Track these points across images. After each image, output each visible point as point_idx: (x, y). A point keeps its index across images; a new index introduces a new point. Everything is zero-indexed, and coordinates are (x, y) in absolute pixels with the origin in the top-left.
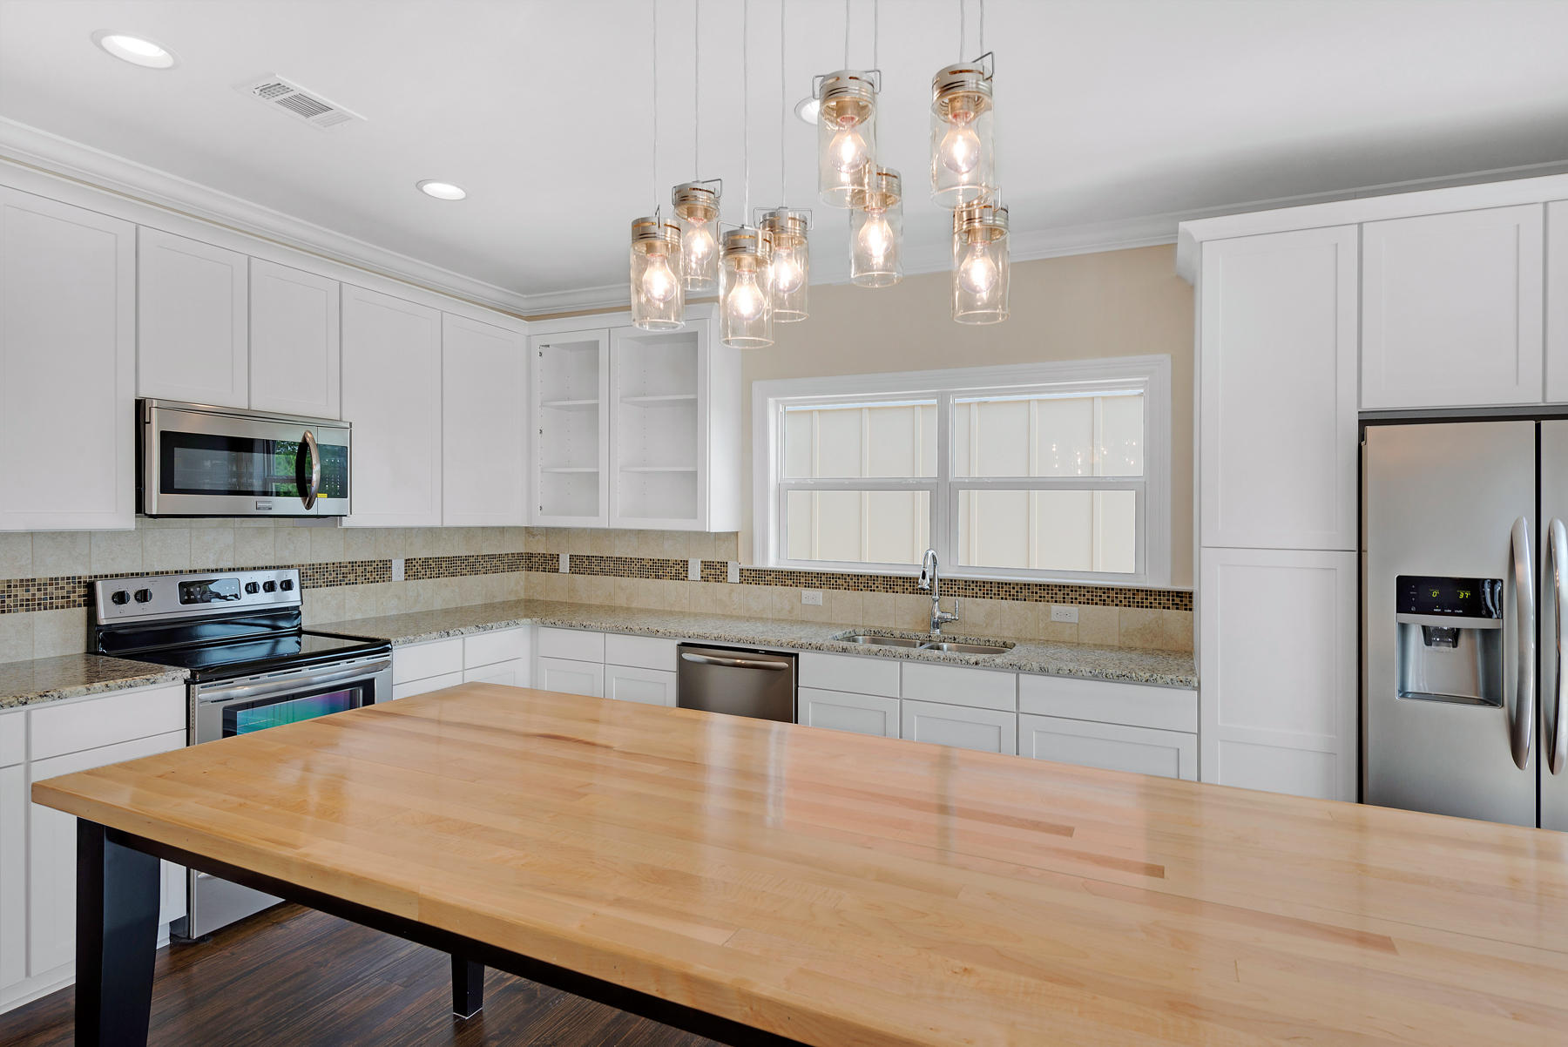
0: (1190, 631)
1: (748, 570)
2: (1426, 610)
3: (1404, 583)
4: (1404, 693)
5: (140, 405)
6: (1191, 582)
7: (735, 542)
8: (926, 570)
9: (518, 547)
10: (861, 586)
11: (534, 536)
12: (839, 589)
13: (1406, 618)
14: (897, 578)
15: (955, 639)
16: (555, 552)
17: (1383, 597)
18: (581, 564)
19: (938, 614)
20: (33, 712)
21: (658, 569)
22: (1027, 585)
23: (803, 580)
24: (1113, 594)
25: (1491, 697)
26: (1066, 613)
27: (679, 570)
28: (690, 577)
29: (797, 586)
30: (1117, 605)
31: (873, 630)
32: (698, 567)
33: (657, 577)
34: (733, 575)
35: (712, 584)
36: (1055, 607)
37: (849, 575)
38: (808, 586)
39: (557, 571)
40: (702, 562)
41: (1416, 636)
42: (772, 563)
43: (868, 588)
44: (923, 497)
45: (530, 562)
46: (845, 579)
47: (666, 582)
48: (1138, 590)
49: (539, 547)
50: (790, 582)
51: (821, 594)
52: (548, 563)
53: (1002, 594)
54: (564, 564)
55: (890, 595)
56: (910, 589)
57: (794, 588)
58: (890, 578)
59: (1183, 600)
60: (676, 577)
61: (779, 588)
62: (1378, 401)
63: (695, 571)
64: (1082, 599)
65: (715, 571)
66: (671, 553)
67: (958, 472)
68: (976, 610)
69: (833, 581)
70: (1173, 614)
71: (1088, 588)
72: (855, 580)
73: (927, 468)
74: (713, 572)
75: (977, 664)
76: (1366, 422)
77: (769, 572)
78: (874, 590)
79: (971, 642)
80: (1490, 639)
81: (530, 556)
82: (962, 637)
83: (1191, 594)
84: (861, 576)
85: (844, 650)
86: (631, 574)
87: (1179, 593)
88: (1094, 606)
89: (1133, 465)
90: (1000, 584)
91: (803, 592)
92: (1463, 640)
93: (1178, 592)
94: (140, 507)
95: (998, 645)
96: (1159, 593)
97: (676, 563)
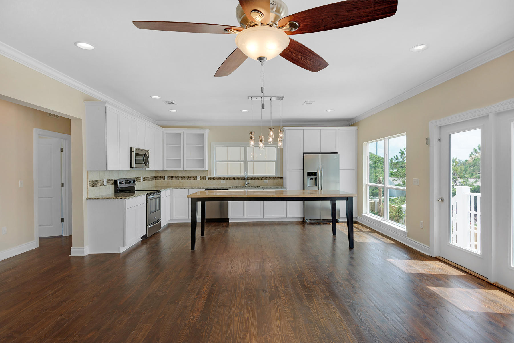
0: (283, 182)
1: (210, 177)
2: (310, 176)
3: (308, 173)
4: (308, 186)
5: (131, 148)
6: (283, 175)
9: (154, 175)
11: (158, 173)
13: (308, 177)
16: (163, 176)
17: (306, 174)
18: (170, 178)
19: (247, 183)
20: (126, 201)
21: (190, 178)
22: (260, 177)
25: (316, 185)
26: (266, 181)
27: (195, 178)
29: (220, 180)
33: (190, 180)
34: (207, 178)
35: (202, 180)
36: (264, 180)
38: (222, 179)
39: (164, 180)
40: (200, 176)
41: (309, 179)
42: (215, 176)
43: (234, 179)
44: (242, 164)
45: (156, 178)
46: (229, 178)
47: (192, 181)
49: (159, 175)
51: (225, 181)
52: (162, 178)
54: (166, 178)
59: (282, 178)
60: (194, 179)
62: (305, 152)
63: (198, 178)
65: (203, 178)
66: (193, 175)
67: (248, 159)
68: (252, 182)
70: (280, 180)
73: (243, 159)
76: (304, 153)
77: (214, 177)
80: (316, 179)
81: (156, 177)
83: (283, 177)
86: (183, 179)
87: (281, 177)
88: (270, 180)
89: (274, 158)
90: (256, 177)
92: (314, 179)
94: (131, 167)
96: (279, 177)
97: (194, 177)
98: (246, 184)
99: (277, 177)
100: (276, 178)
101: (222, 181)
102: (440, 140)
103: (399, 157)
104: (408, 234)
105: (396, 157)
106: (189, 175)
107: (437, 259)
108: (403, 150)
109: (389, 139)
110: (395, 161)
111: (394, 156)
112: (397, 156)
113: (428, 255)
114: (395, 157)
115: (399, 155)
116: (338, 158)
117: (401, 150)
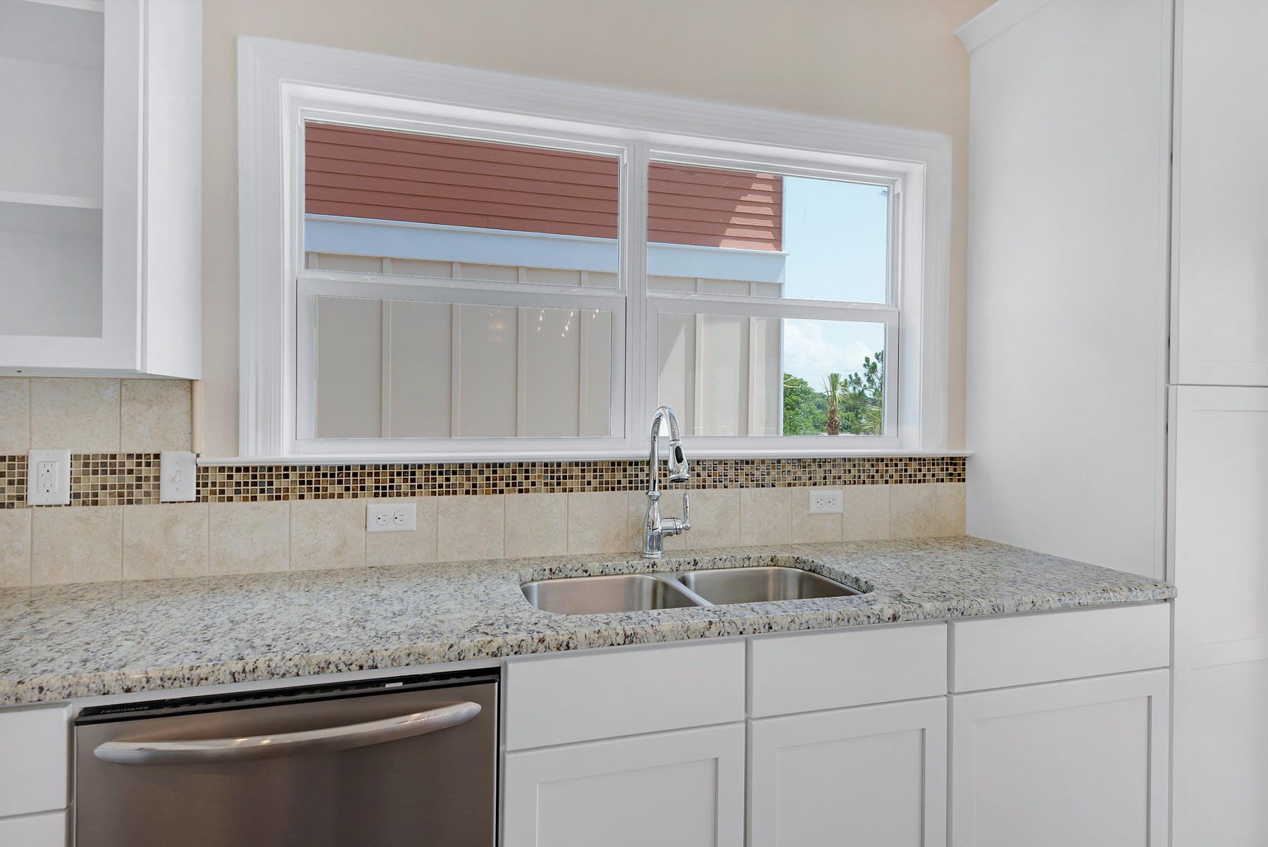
1: (222, 469)
6: (965, 444)
7: (186, 407)
8: (679, 443)
10: (501, 485)
12: (455, 493)
14: (570, 464)
15: (696, 563)
19: (659, 526)
23: (370, 482)
24: (882, 466)
26: (829, 499)
28: (34, 496)
29: (355, 496)
30: (887, 482)
31: (547, 568)
32: (64, 471)
34: (177, 484)
35: (110, 511)
36: (816, 492)
37: (475, 466)
38: (382, 492)
40: (75, 457)
46: (468, 472)
48: (910, 459)
50: (338, 489)
51: (415, 505)
53: (742, 479)
55: (559, 496)
56: (595, 483)
57: (348, 501)
58: (559, 465)
61: (310, 503)
63: (50, 481)
64: (848, 477)
69: (440, 479)
70: (946, 488)
71: (854, 460)
72: (488, 473)
74: (111, 480)
75: (895, 618)
77: (279, 470)
78: (527, 491)
79: (720, 564)
82: (707, 558)
83: (964, 460)
84: (501, 465)
85: (629, 639)
87: (953, 461)
88: (861, 486)
91: (370, 506)
93: (952, 459)
95: (762, 563)
96: (934, 461)
99: (921, 460)
100: (914, 465)
103: (864, 380)
105: (854, 378)
108: (873, 360)
110: (854, 389)
111: (850, 376)
112: (856, 374)
114: (851, 379)
115: (862, 372)
117: (867, 360)
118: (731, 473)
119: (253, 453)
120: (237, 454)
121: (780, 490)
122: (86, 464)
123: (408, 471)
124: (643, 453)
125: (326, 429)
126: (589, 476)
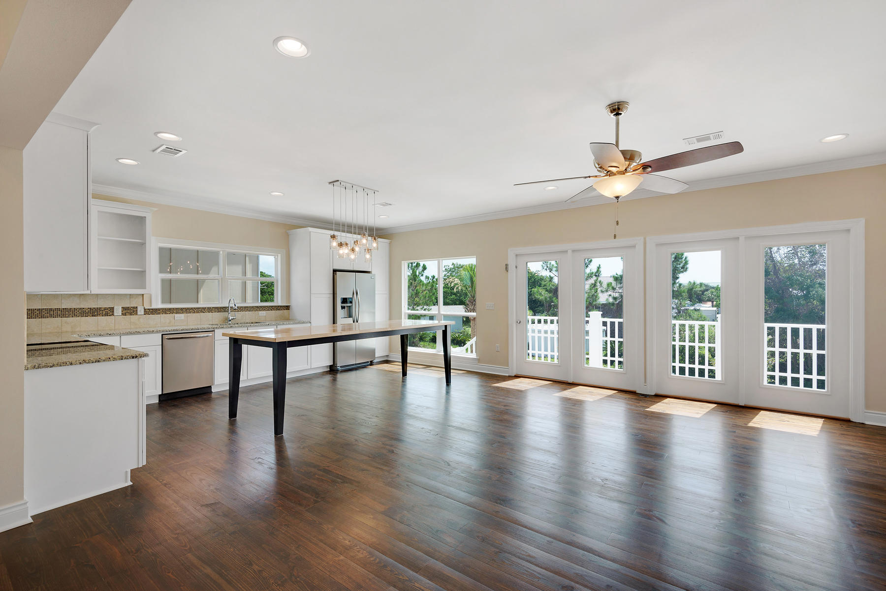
0: (289, 314)
1: (148, 309)
7: (142, 299)
12: (191, 313)
26: (263, 313)
27: (110, 312)
28: (115, 314)
29: (172, 314)
32: (120, 310)
33: (93, 316)
34: (141, 311)
35: (128, 316)
36: (260, 312)
40: (122, 307)
42: (156, 306)
43: (202, 312)
47: (100, 318)
50: (169, 312)
60: (107, 315)
63: (118, 311)
65: (129, 311)
66: (104, 304)
68: (239, 315)
74: (128, 311)
77: (159, 309)
80: (351, 307)
83: (290, 306)
84: (199, 308)
87: (287, 306)
96: (283, 306)
97: (105, 309)
98: (230, 321)
99: (281, 306)
101: (177, 316)
102: (516, 267)
104: (478, 360)
106: (93, 305)
107: (517, 377)
109: (443, 261)
113: (507, 375)
116: (373, 278)
118: (244, 309)
119: (153, 307)
120: (151, 306)
121: (253, 312)
122: (124, 309)
123: (182, 309)
124: (228, 306)
125: (163, 302)
126: (216, 310)
